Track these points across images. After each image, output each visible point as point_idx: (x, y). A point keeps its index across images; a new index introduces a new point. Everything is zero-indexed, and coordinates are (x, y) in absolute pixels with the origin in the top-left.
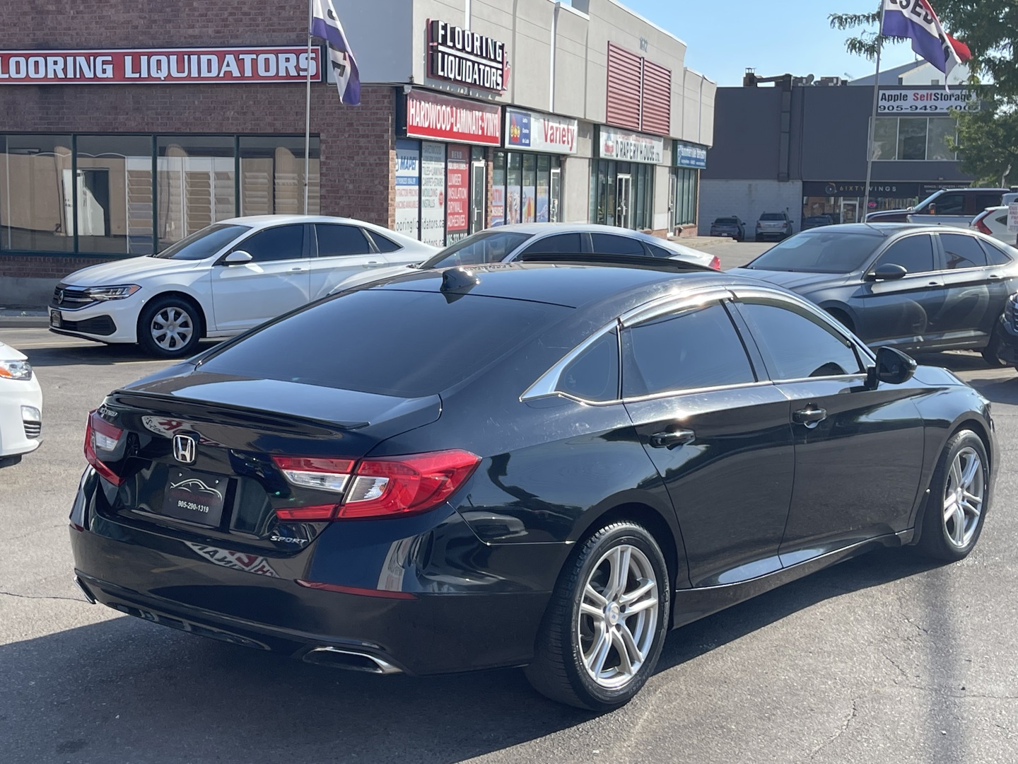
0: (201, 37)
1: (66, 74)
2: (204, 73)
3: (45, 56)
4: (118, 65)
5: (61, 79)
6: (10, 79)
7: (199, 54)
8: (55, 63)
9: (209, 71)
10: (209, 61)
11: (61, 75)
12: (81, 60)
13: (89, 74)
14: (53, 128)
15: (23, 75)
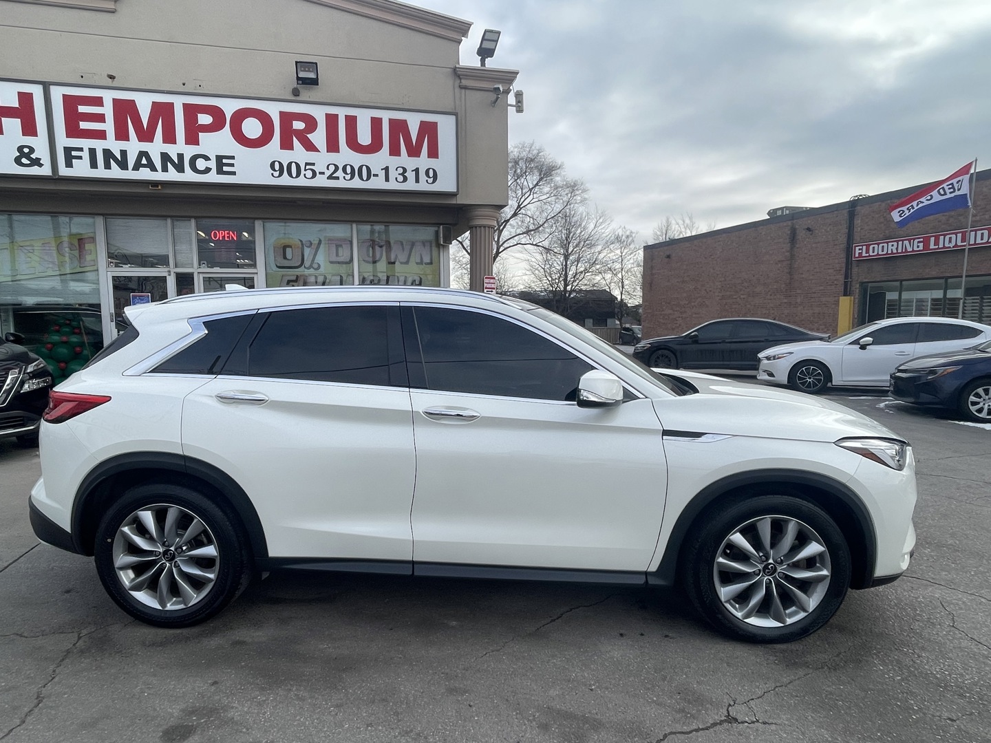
0: (980, 221)
1: (897, 251)
2: (979, 241)
3: (887, 243)
4: (926, 242)
5: (895, 254)
6: (870, 256)
7: (976, 231)
8: (893, 245)
9: (982, 239)
10: (982, 234)
11: (895, 251)
12: (906, 243)
13: (910, 249)
14: (890, 278)
15: (876, 253)
